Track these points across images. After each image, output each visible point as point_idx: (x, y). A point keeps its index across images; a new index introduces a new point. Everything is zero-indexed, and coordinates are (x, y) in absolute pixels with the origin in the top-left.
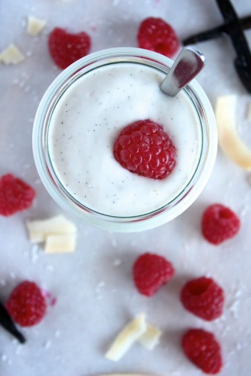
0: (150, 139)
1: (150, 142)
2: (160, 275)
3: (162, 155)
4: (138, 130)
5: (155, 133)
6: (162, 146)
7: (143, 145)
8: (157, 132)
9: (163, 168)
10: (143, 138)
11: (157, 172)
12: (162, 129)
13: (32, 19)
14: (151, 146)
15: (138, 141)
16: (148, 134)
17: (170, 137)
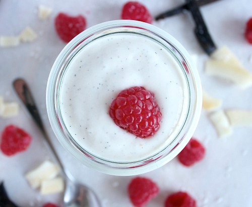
0: (143, 104)
1: (143, 107)
2: (149, 194)
3: (151, 119)
4: (134, 94)
5: (147, 100)
6: (152, 111)
7: (137, 108)
8: (149, 99)
9: (150, 130)
10: (137, 102)
11: (143, 132)
12: (154, 97)
13: (43, 8)
14: (143, 109)
15: (133, 104)
16: (142, 99)
17: (159, 105)
